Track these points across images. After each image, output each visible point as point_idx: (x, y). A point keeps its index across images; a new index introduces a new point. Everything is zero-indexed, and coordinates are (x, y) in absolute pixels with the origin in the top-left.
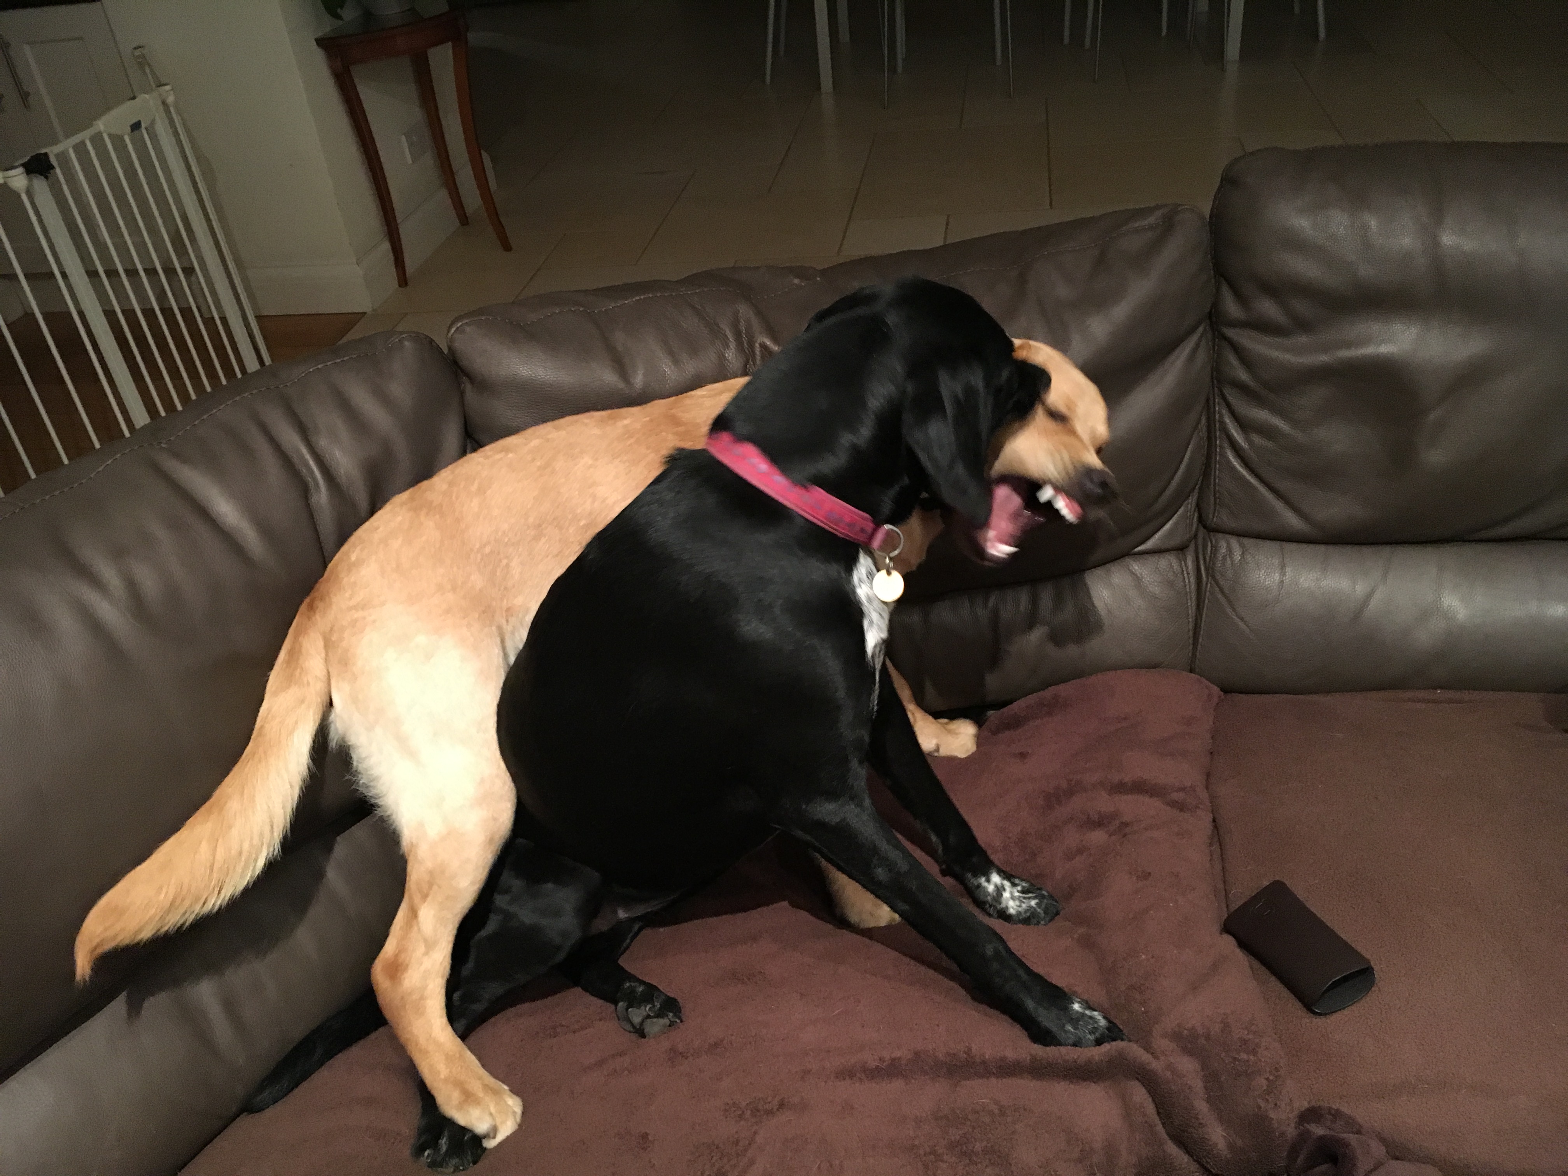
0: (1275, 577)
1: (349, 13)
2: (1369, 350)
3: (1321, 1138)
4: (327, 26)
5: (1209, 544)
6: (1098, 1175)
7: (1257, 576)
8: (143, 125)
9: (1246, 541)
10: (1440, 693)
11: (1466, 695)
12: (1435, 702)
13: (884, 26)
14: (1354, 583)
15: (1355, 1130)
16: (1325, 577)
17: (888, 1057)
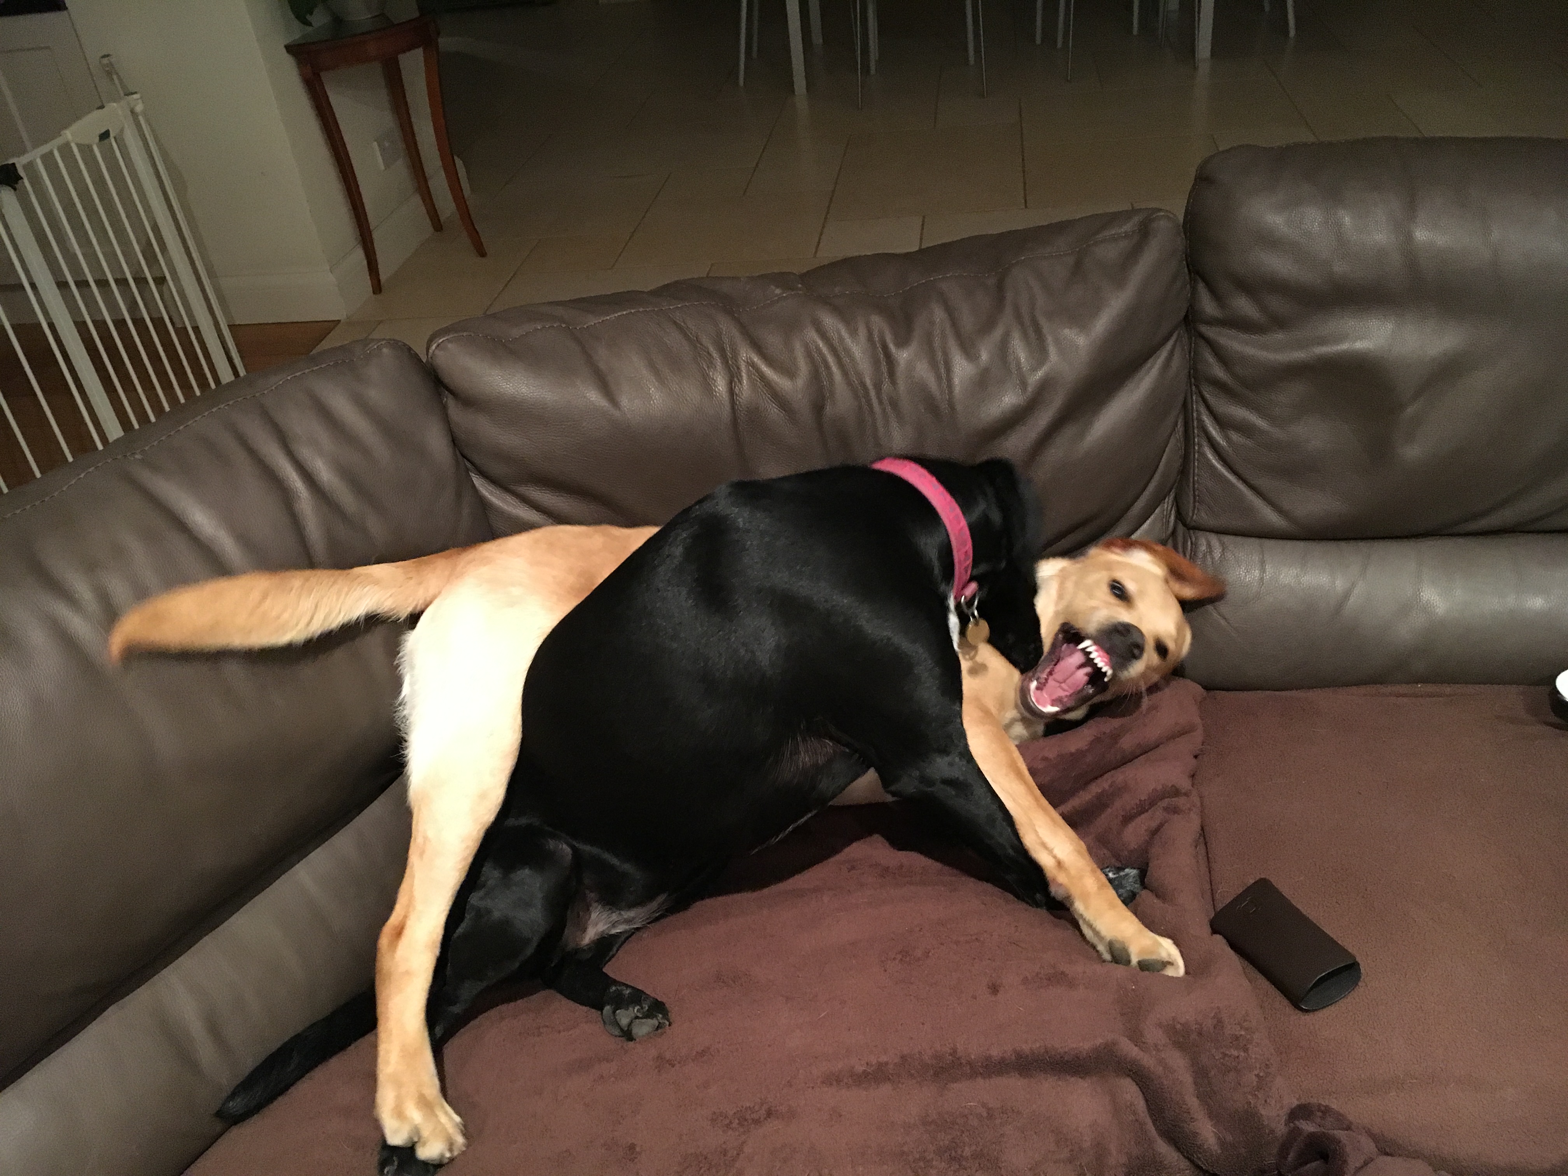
0: (1255, 574)
1: (319, 19)
2: (1344, 346)
3: (1312, 1135)
4: (297, 32)
5: (1189, 543)
6: (1088, 1175)
7: (1238, 573)
8: (112, 135)
9: (1227, 539)
10: (1420, 687)
11: (1448, 689)
12: (1416, 696)
13: (856, 27)
14: (1334, 578)
15: (1345, 1126)
16: (1305, 573)
17: (876, 1062)
